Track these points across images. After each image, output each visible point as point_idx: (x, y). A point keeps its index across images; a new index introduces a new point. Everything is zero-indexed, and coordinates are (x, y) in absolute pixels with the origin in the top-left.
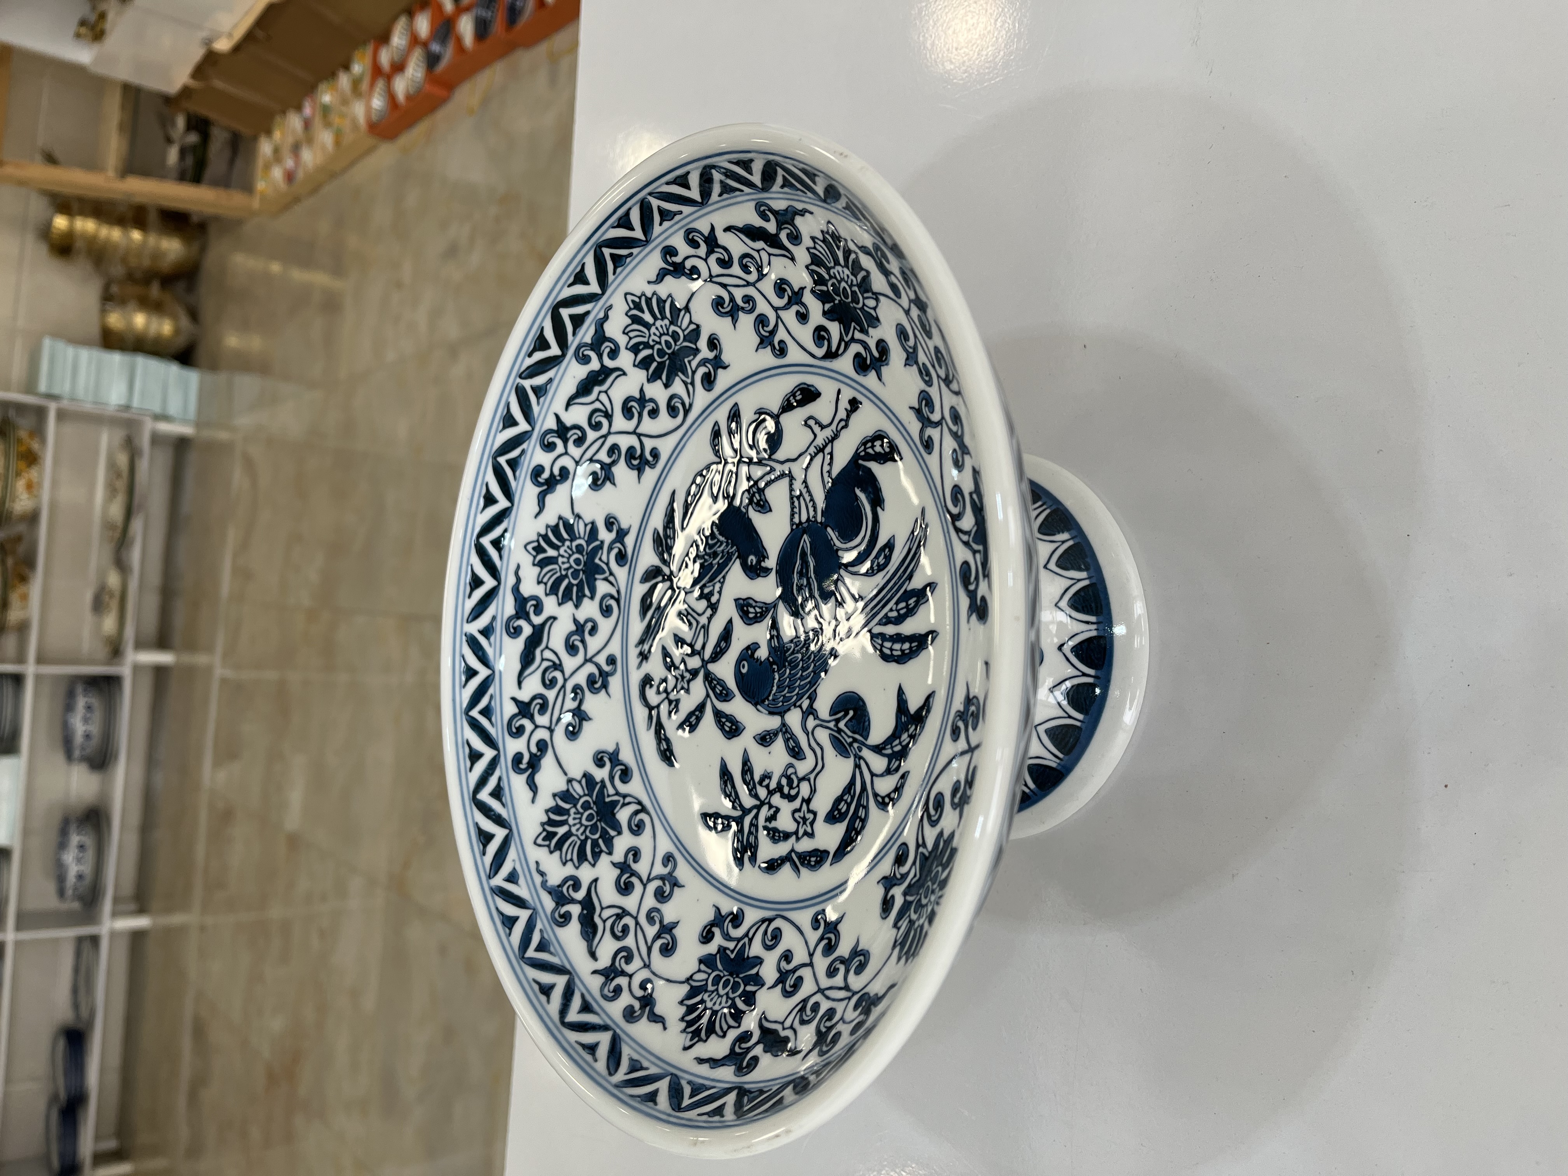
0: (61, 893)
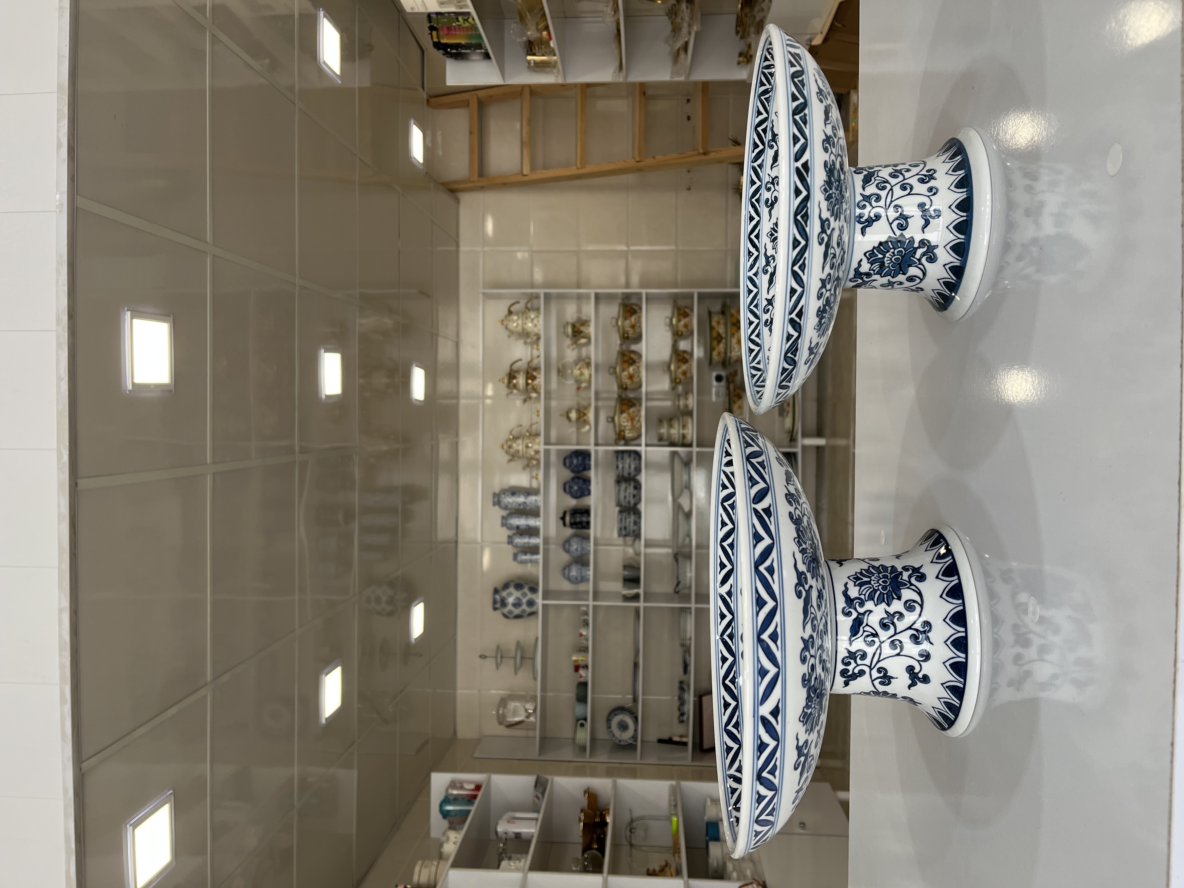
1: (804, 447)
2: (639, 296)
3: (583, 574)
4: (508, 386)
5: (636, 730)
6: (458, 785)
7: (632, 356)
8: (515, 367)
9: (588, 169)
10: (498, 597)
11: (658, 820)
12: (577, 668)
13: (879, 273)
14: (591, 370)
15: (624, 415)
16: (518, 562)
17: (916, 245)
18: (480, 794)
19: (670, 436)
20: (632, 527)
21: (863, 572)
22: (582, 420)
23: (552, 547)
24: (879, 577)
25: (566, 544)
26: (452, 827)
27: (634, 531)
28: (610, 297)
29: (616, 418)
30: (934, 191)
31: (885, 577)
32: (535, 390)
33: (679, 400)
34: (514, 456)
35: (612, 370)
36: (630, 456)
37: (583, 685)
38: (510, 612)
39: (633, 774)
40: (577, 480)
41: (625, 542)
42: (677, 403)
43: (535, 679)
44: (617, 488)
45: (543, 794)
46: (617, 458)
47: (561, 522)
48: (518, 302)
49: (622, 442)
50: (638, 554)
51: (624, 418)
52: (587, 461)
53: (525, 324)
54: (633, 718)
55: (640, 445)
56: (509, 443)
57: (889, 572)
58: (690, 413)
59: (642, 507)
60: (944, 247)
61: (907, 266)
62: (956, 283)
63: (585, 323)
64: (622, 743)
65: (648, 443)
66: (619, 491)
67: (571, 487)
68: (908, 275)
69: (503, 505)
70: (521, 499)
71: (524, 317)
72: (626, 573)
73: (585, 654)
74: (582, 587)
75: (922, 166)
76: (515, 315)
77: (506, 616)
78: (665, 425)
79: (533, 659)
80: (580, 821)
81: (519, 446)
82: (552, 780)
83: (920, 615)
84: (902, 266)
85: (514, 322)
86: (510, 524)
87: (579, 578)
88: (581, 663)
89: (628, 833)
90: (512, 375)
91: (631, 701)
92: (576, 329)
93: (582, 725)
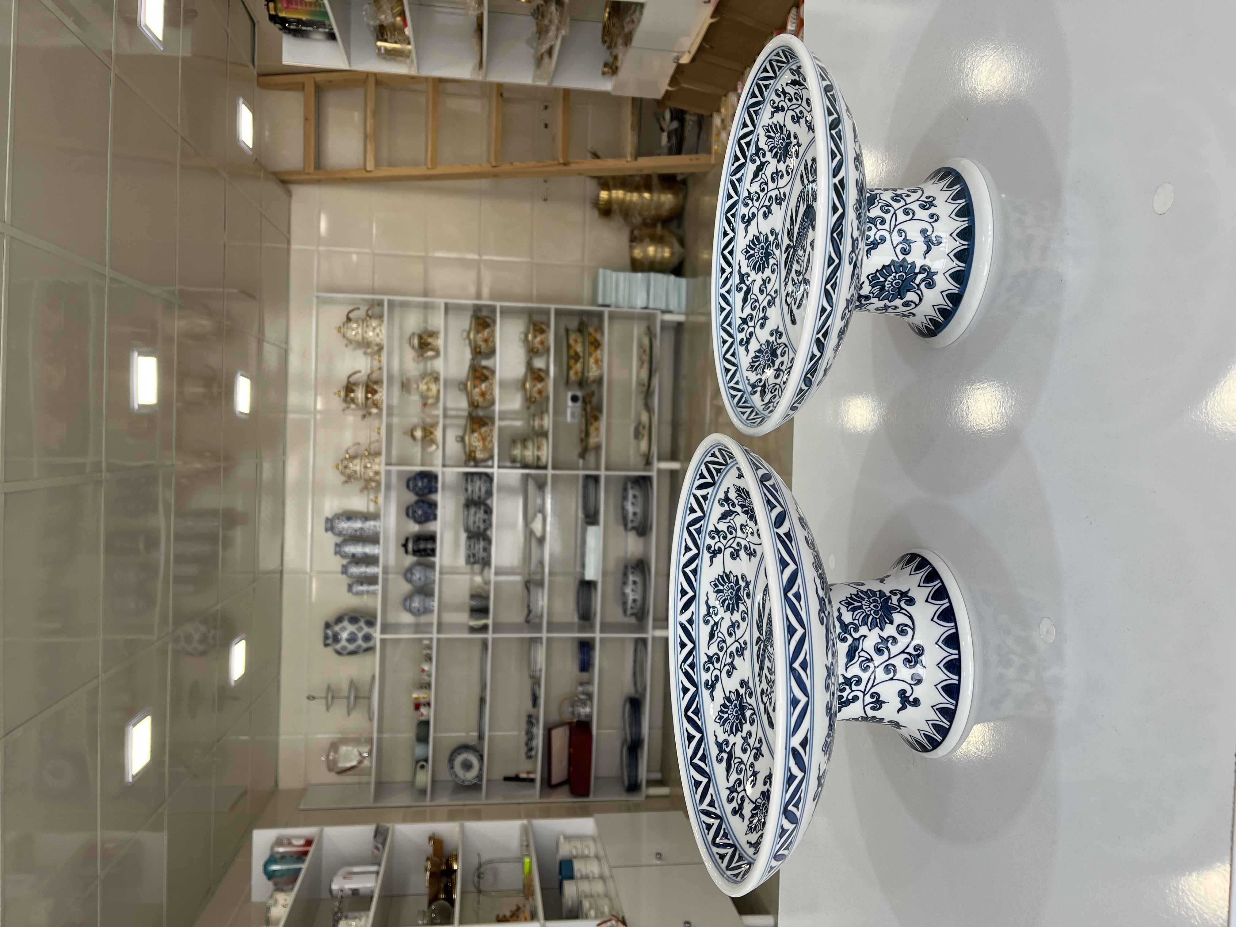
0: (625, 611)
1: (659, 471)
2: (493, 309)
3: (427, 606)
4: (345, 400)
5: (481, 769)
6: (285, 842)
7: (485, 371)
8: (352, 380)
9: (439, 171)
10: (329, 632)
11: (508, 862)
12: (417, 706)
13: (878, 297)
14: (439, 385)
15: (476, 435)
16: (353, 593)
17: (917, 270)
18: (312, 849)
19: (523, 457)
20: (482, 554)
21: (853, 596)
22: (428, 438)
23: (391, 576)
24: (870, 602)
25: (407, 574)
26: (279, 888)
27: (483, 558)
28: (459, 308)
29: (467, 438)
30: (935, 217)
31: (875, 601)
32: (376, 405)
33: (534, 420)
34: (350, 478)
35: (461, 387)
36: (480, 479)
37: (424, 725)
38: (344, 648)
39: (477, 815)
40: (421, 504)
41: (472, 569)
42: (532, 422)
43: (371, 719)
44: (466, 513)
45: (384, 844)
46: (467, 480)
47: (402, 550)
48: (358, 309)
49: (472, 463)
50: (487, 583)
51: (476, 437)
52: (433, 484)
53: (366, 332)
54: (478, 757)
55: (492, 467)
56: (345, 463)
57: (878, 596)
58: (544, 434)
59: (494, 533)
60: (944, 274)
61: (905, 291)
62: (952, 310)
63: (433, 334)
64: (466, 783)
65: (502, 464)
66: (468, 515)
67: (414, 512)
68: (905, 300)
69: (337, 530)
70: (358, 525)
71: (365, 325)
72: (473, 603)
73: (427, 691)
74: (423, 619)
75: (920, 192)
76: (354, 323)
77: (338, 653)
78: (519, 446)
79: (369, 698)
80: (426, 870)
81: (356, 466)
82: (394, 828)
83: (912, 639)
84: (900, 291)
85: (353, 330)
86: (345, 552)
87: (422, 610)
88: (422, 701)
89: (476, 879)
90: (349, 388)
91: (476, 738)
92: (422, 341)
93: (422, 767)
